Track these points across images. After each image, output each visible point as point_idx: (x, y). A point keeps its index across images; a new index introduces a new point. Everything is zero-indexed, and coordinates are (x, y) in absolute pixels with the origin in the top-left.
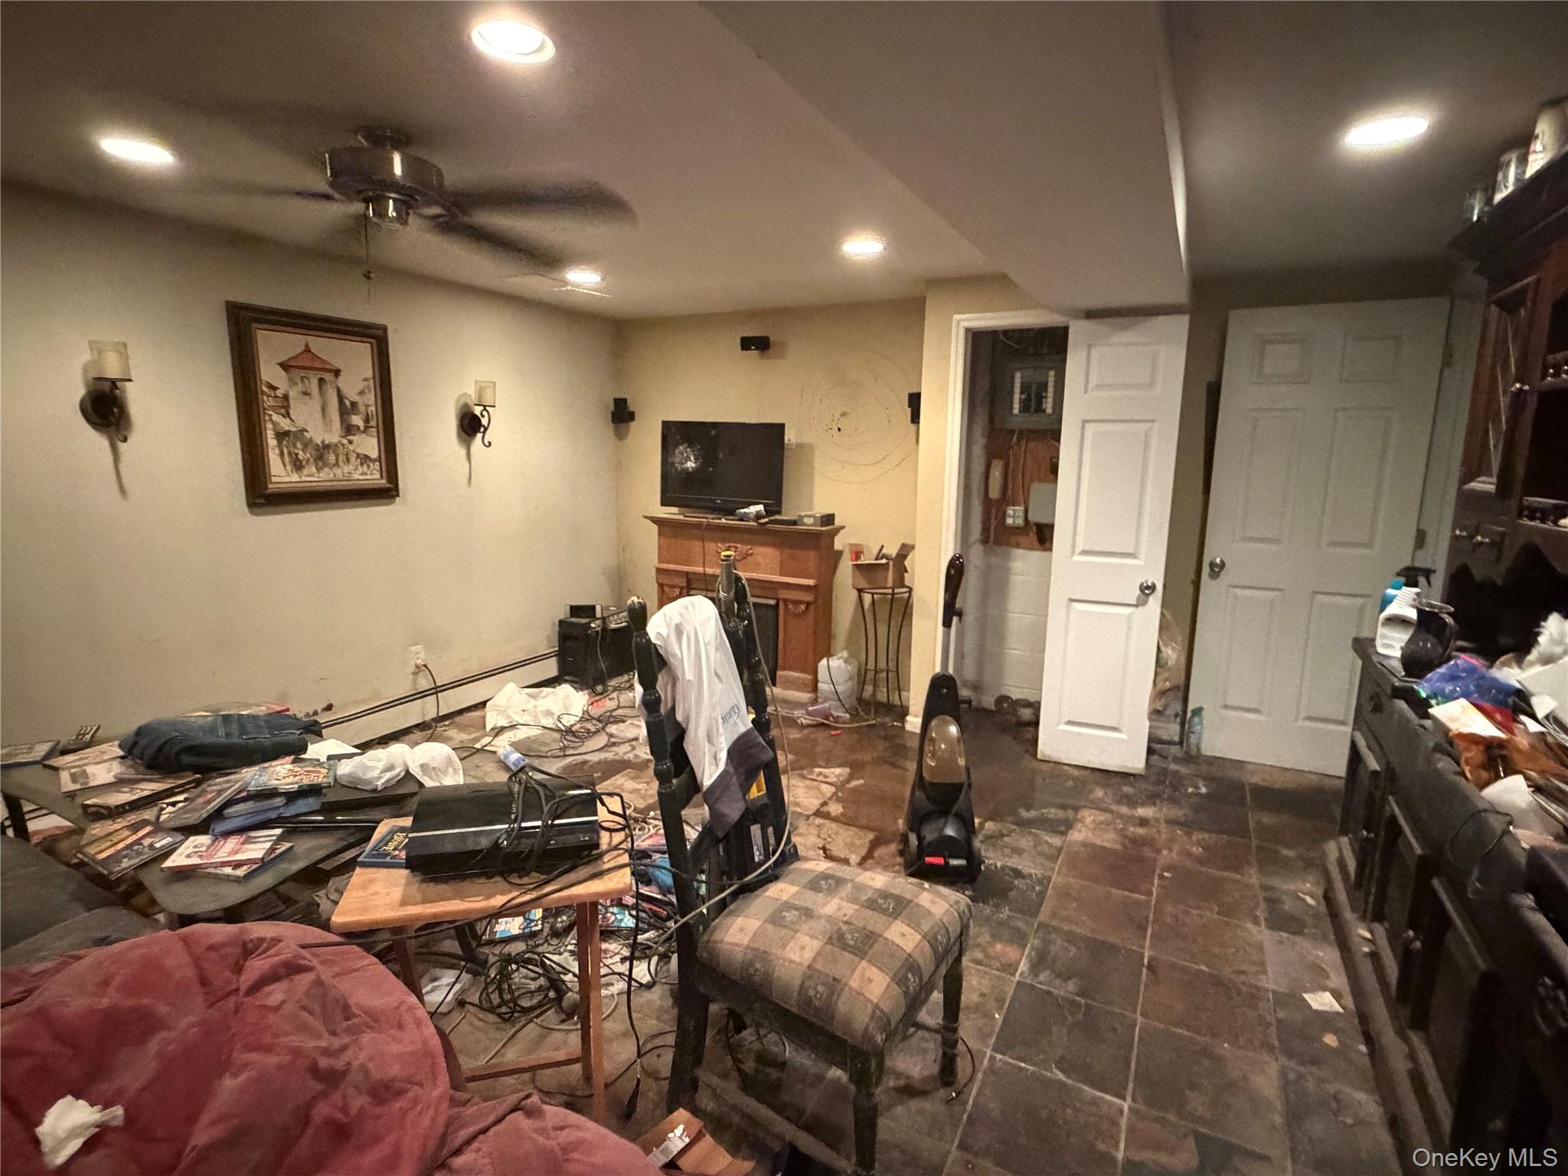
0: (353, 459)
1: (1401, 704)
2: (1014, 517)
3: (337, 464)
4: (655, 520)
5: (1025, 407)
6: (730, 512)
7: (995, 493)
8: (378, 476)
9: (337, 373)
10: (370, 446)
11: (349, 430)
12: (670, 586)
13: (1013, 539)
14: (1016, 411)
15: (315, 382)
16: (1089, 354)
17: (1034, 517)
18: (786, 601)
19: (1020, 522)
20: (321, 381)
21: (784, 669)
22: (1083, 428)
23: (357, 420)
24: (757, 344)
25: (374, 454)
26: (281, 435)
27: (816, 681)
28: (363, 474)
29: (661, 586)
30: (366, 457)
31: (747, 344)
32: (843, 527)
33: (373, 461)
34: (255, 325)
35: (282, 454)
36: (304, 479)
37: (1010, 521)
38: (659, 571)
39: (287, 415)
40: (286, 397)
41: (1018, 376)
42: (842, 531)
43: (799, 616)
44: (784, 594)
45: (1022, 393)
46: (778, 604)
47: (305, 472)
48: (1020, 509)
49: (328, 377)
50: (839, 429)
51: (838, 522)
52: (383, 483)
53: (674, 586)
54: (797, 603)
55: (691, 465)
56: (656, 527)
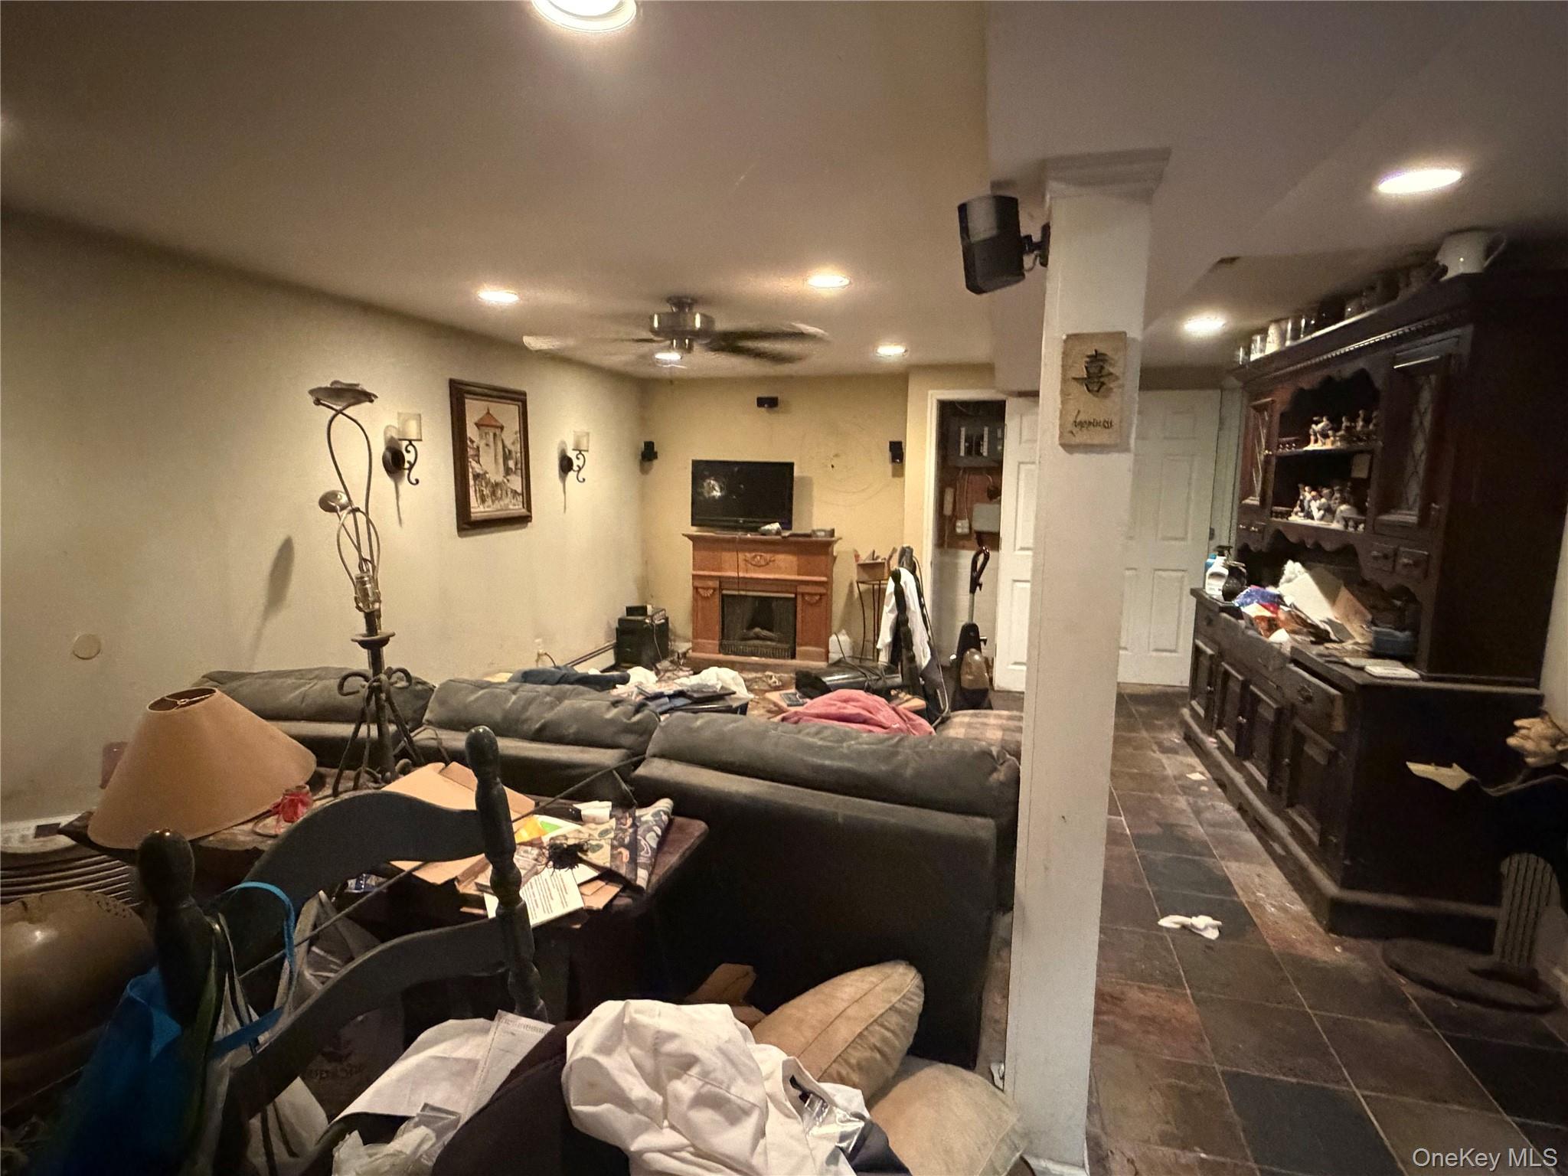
0: (509, 493)
1: (1225, 615)
2: (962, 528)
3: (501, 498)
4: (690, 537)
5: (968, 451)
6: (755, 530)
7: (948, 510)
8: (521, 506)
9: (502, 428)
10: (516, 483)
11: (508, 471)
12: (702, 588)
13: (961, 543)
14: (962, 453)
15: (491, 435)
16: (1021, 419)
17: (978, 526)
18: (803, 594)
19: (966, 530)
20: (495, 435)
21: (801, 645)
22: (1019, 467)
23: (511, 464)
24: (769, 403)
25: (519, 490)
26: (477, 476)
27: (828, 652)
28: (514, 505)
29: (696, 589)
30: (516, 492)
31: (761, 402)
32: (841, 539)
33: (519, 494)
34: (466, 395)
35: (476, 490)
36: (487, 509)
37: (959, 530)
38: (694, 577)
39: (478, 462)
40: (478, 448)
41: (963, 431)
42: (840, 541)
43: (811, 605)
44: (801, 589)
45: (966, 441)
46: (795, 599)
47: (486, 504)
48: (966, 523)
49: (498, 432)
50: (833, 466)
51: (836, 534)
52: (524, 511)
53: (707, 588)
54: (811, 594)
55: (717, 493)
56: (691, 543)
